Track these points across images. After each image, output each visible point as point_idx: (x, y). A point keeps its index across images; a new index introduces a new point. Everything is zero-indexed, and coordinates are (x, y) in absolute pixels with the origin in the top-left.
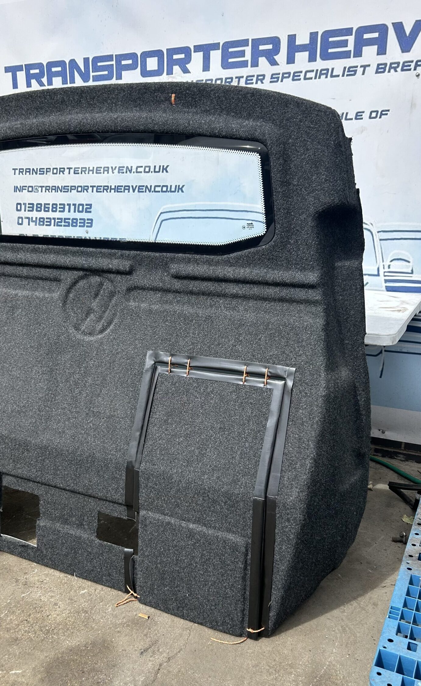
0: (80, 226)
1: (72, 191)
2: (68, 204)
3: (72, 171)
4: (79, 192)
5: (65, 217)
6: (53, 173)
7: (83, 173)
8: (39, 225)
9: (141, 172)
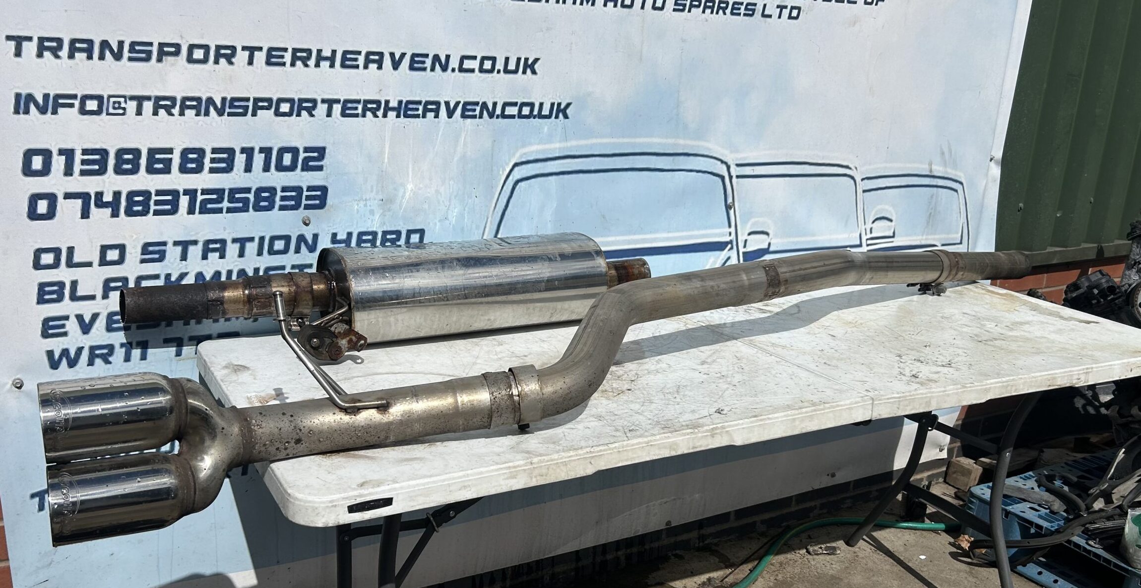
0: (282, 208)
1: (259, 112)
2: (243, 151)
3: (260, 57)
4: (284, 114)
5: (233, 186)
6: (190, 60)
7: (299, 63)
8: (130, 213)
9: (472, 71)
